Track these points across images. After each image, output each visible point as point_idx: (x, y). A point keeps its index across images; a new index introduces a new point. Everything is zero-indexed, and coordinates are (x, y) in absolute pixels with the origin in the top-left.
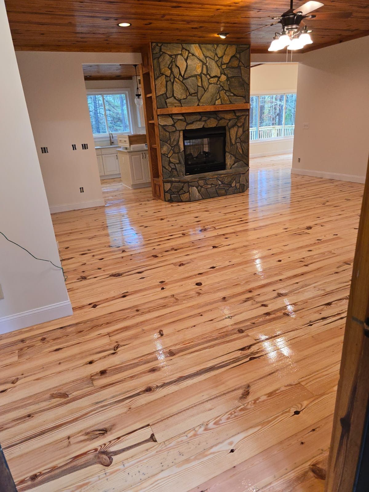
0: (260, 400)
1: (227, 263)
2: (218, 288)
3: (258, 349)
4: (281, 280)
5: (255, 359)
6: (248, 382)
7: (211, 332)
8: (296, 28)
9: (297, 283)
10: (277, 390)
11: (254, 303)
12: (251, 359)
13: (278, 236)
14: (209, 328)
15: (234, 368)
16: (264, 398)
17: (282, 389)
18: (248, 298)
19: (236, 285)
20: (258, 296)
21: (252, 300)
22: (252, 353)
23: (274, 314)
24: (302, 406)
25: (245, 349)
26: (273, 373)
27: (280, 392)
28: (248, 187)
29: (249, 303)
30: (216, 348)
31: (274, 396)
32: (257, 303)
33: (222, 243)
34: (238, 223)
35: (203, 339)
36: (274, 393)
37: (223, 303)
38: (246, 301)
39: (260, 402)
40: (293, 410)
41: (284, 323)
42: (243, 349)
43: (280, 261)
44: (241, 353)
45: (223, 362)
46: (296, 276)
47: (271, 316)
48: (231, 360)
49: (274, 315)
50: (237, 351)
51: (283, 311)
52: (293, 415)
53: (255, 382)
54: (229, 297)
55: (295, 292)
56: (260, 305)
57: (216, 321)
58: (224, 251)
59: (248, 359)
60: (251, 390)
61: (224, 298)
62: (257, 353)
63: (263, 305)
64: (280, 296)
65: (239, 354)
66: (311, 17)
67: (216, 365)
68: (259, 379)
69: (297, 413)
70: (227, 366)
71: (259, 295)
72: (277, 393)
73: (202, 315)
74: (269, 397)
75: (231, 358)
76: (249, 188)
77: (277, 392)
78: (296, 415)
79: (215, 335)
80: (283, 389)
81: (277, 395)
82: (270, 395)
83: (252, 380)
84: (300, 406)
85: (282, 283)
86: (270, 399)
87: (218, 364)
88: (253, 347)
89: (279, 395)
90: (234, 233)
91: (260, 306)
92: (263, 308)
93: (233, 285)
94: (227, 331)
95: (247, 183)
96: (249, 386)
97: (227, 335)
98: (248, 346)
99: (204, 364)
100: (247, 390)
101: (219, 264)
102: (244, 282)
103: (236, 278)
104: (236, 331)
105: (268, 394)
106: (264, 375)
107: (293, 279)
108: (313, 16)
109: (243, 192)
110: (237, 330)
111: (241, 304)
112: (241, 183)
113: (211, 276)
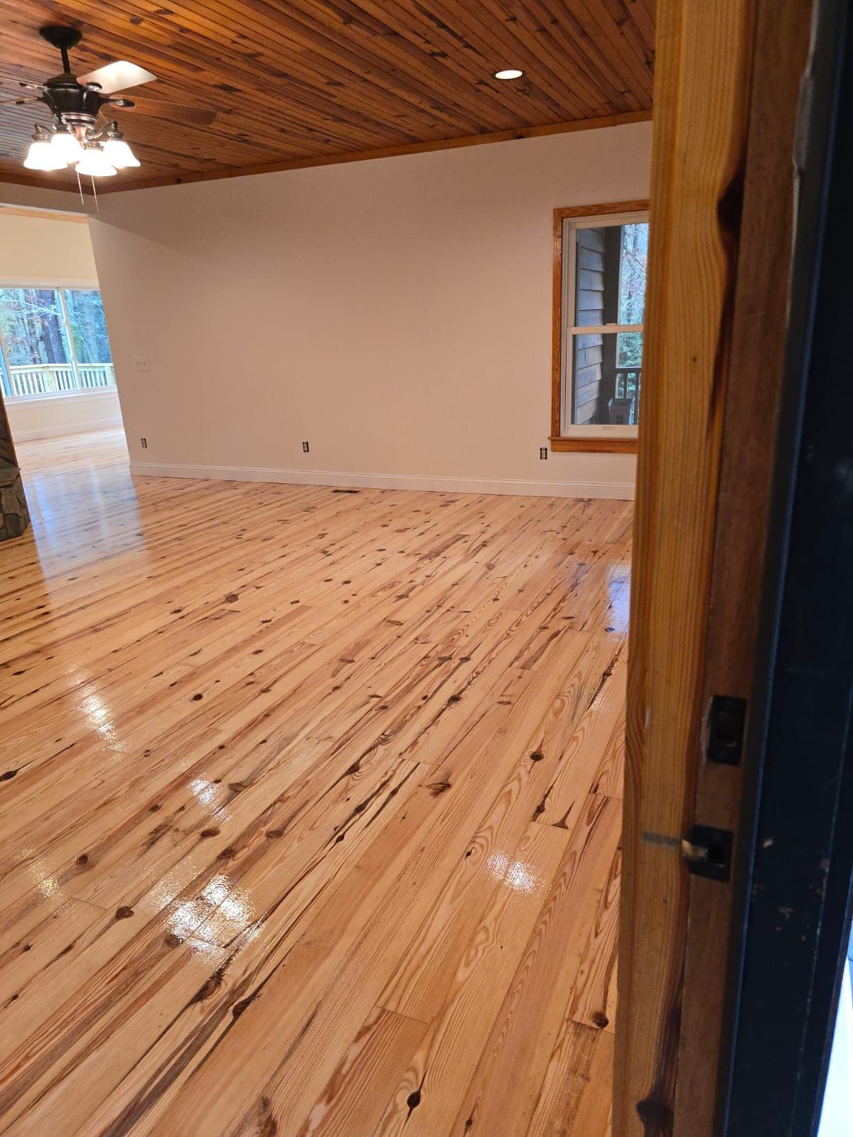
0: (313, 1126)
1: (51, 748)
2: (51, 833)
3: (246, 971)
4: (221, 747)
5: (249, 1008)
6: (258, 1091)
7: (82, 990)
9: (264, 741)
10: (342, 1065)
11: (178, 837)
12: (237, 1013)
13: (166, 635)
14: (69, 977)
15: (200, 1072)
16: (322, 1109)
17: (351, 1058)
18: (156, 831)
19: (105, 804)
20: (182, 813)
21: (170, 833)
22: (235, 992)
23: (244, 847)
24: (414, 1070)
25: (208, 992)
26: (310, 1022)
27: (352, 1066)
28: (30, 521)
29: (165, 841)
30: (118, 1035)
31: (342, 1089)
32: (187, 833)
33: (11, 692)
34: (39, 622)
35: (61, 1027)
36: (339, 1079)
37: (84, 875)
38: (153, 843)
39: (314, 1132)
40: (402, 1098)
41: (279, 862)
42: (201, 996)
43: (198, 697)
44: (202, 1010)
45: (160, 1071)
46: (253, 725)
47: (237, 856)
48: (179, 1049)
49: (245, 850)
50: (189, 1010)
51: (264, 829)
52: (409, 1114)
53: (277, 1080)
54: (98, 848)
55: (271, 766)
56: (195, 836)
57: (86, 944)
58: (28, 713)
59: (229, 1017)
60: (277, 1110)
61: (83, 859)
62: (246, 983)
63: (206, 834)
64: (237, 792)
65: (196, 1016)
66: (121, 103)
67: (141, 1093)
68: (283, 1062)
69: (414, 1100)
70: (177, 1074)
71: (182, 808)
72: (345, 1076)
73: (27, 948)
74: (329, 1101)
75: (180, 1044)
76: (32, 523)
77: (344, 1070)
78: (416, 1109)
79: (100, 990)
80: (355, 1050)
81: (347, 1080)
82: (330, 1093)
83: (267, 1079)
84: (410, 1075)
85: (229, 755)
86: (335, 1105)
87: (145, 1088)
88: (228, 972)
89: (354, 1074)
90: (38, 652)
91: (201, 840)
92: (209, 841)
93: (96, 806)
94: (132, 962)
95: (24, 510)
96: (265, 1103)
97: (137, 974)
98: (212, 978)
99: (99, 1114)
100: (264, 1118)
101: (26, 757)
102: (124, 788)
103: (98, 782)
104: (159, 948)
105: (326, 1092)
106: (291, 1041)
107: (251, 735)
108: (128, 103)
109: (19, 533)
110: (162, 941)
111: (140, 856)
112: (6, 512)
113: (14, 801)
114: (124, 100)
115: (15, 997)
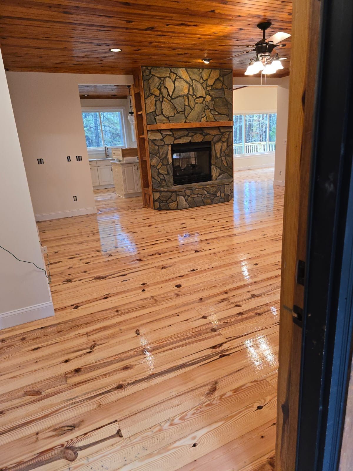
0: (226, 396)
1: (207, 267)
2: (197, 289)
3: (228, 348)
4: (255, 282)
5: (225, 357)
6: (216, 379)
7: (186, 331)
8: (269, 55)
9: (271, 285)
10: (243, 386)
11: (229, 303)
12: (221, 357)
14: (184, 327)
15: (204, 366)
16: (230, 393)
17: (247, 386)
18: (224, 299)
19: (214, 287)
20: (233, 297)
21: (227, 301)
22: (223, 351)
23: (247, 314)
24: (265, 401)
25: (216, 347)
26: (240, 370)
27: (246, 388)
29: (224, 303)
30: (189, 346)
31: (239, 392)
32: (232, 303)
33: (204, 248)
34: (220, 230)
35: (177, 338)
36: (240, 389)
37: (200, 303)
38: (221, 302)
39: (225, 397)
40: (257, 405)
41: (255, 323)
42: (213, 347)
43: (256, 264)
44: (212, 351)
45: (194, 360)
46: (270, 278)
47: (243, 316)
48: (201, 357)
49: (247, 315)
50: (208, 349)
51: (256, 311)
52: (256, 410)
53: (222, 379)
54: (206, 298)
55: (268, 293)
56: (234, 305)
57: (191, 321)
58: (206, 255)
59: (218, 357)
60: (218, 386)
61: (201, 299)
62: (227, 350)
63: (237, 306)
64: (253, 297)
65: (209, 352)
66: (281, 46)
67: (187, 362)
68: (227, 376)
69: (260, 408)
70: (198, 363)
71: (234, 296)
72: (242, 389)
73: (178, 315)
74: (234, 392)
75: (202, 356)
76: (233, 198)
77: (243, 388)
78: (258, 410)
79: (189, 334)
80: (249, 385)
81: (242, 390)
82: (236, 391)
83: (220, 377)
84: (263, 401)
85: (256, 285)
86: (235, 395)
87: (189, 362)
88: (224, 345)
89: (245, 391)
90: (216, 238)
91: (235, 307)
92: (237, 308)
93: (211, 286)
94: (200, 330)
95: (232, 193)
96: (216, 383)
97: (200, 334)
98: (219, 344)
99: (176, 362)
100: (214, 386)
101: (199, 267)
102: (221, 284)
103: (215, 280)
104: (209, 330)
105: (235, 389)
106: (232, 372)
107: (267, 282)
108: (284, 45)
110: (211, 329)
111: (216, 304)
112: (225, 193)
113: (190, 278)
114: (282, 45)
115: (170, 326)
